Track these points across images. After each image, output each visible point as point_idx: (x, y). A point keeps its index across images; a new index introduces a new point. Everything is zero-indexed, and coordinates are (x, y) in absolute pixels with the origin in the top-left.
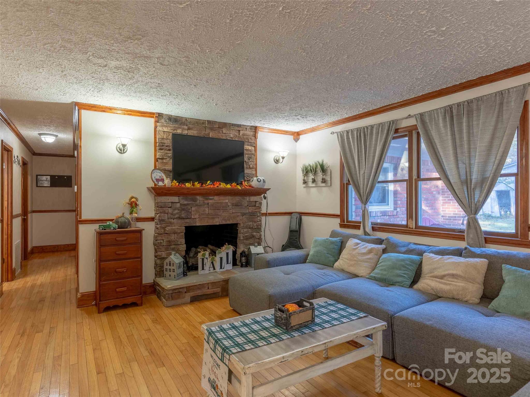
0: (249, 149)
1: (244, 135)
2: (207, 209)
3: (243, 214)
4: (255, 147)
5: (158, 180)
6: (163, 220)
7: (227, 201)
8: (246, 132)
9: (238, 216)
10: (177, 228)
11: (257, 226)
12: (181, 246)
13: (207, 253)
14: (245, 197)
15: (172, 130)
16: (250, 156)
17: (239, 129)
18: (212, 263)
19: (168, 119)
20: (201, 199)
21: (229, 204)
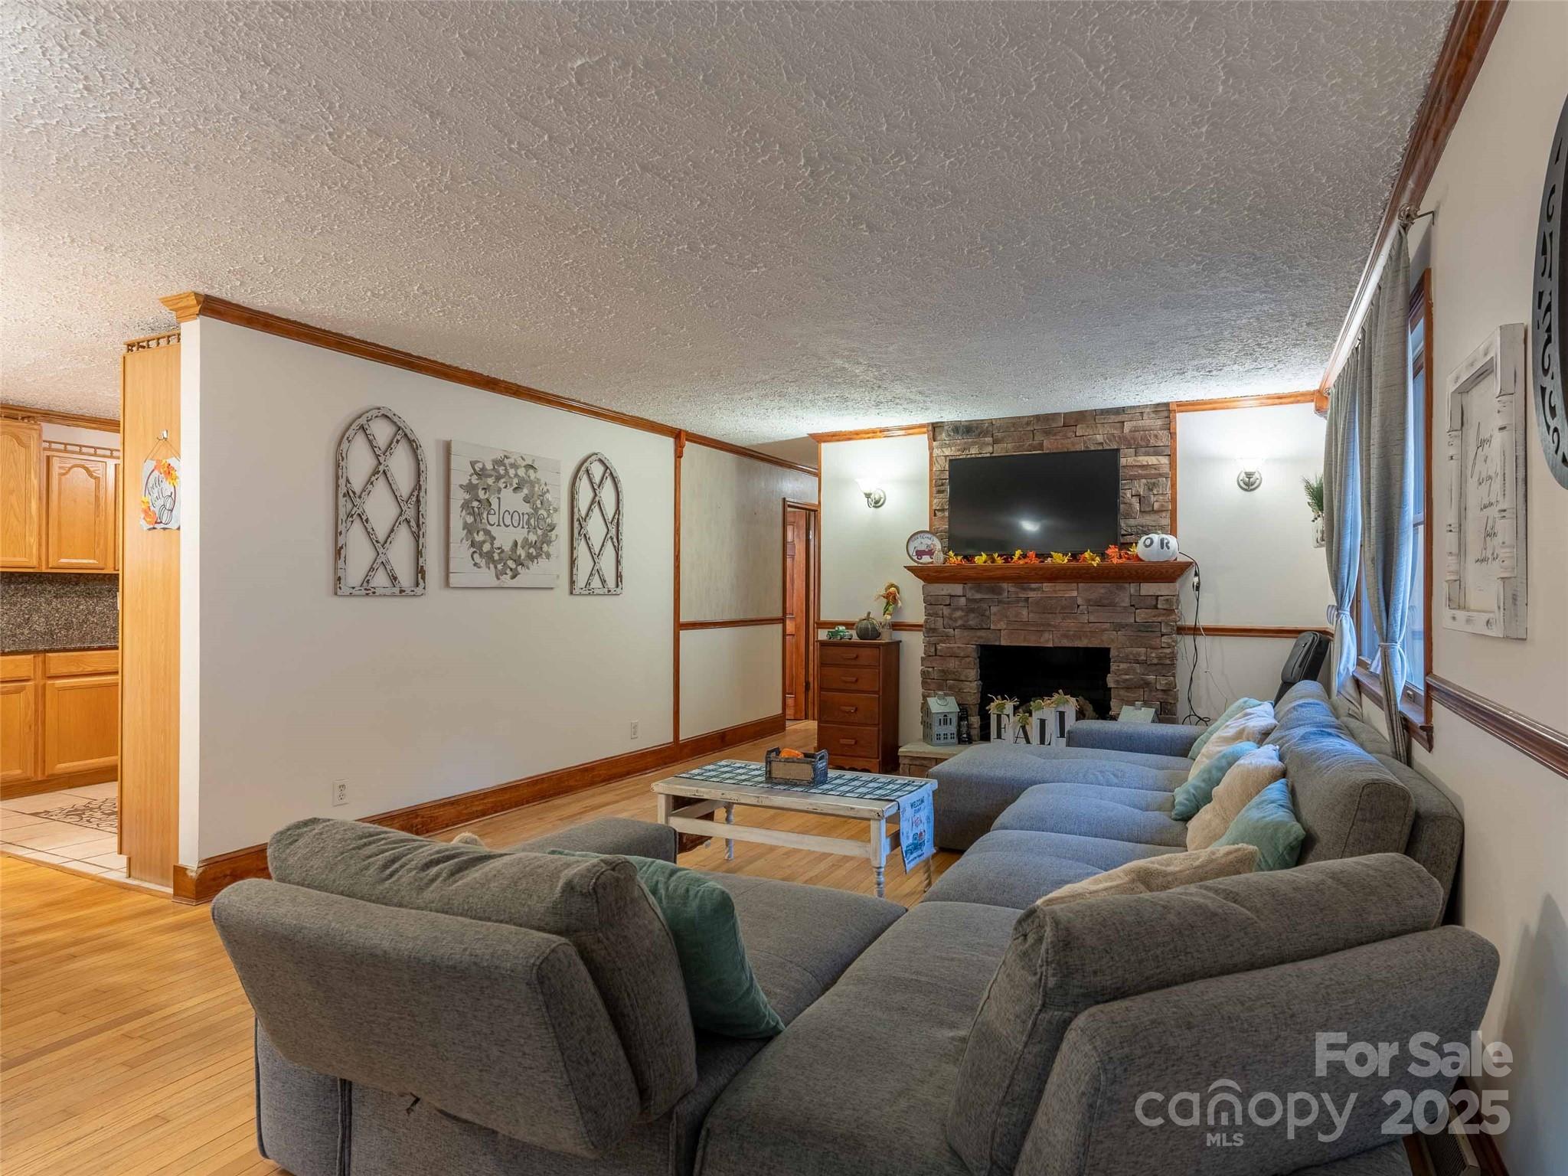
0: (1148, 465)
1: (1135, 431)
2: (1025, 612)
3: (1118, 627)
4: (1172, 457)
5: (920, 554)
6: (934, 630)
7: (1075, 594)
8: (1140, 423)
9: (1106, 630)
10: (959, 647)
11: (1160, 658)
12: (968, 683)
13: (1009, 706)
14: (1127, 585)
15: (959, 450)
16: (1153, 480)
17: (1120, 418)
18: (1023, 728)
19: (953, 430)
20: (1012, 589)
21: (1080, 601)
